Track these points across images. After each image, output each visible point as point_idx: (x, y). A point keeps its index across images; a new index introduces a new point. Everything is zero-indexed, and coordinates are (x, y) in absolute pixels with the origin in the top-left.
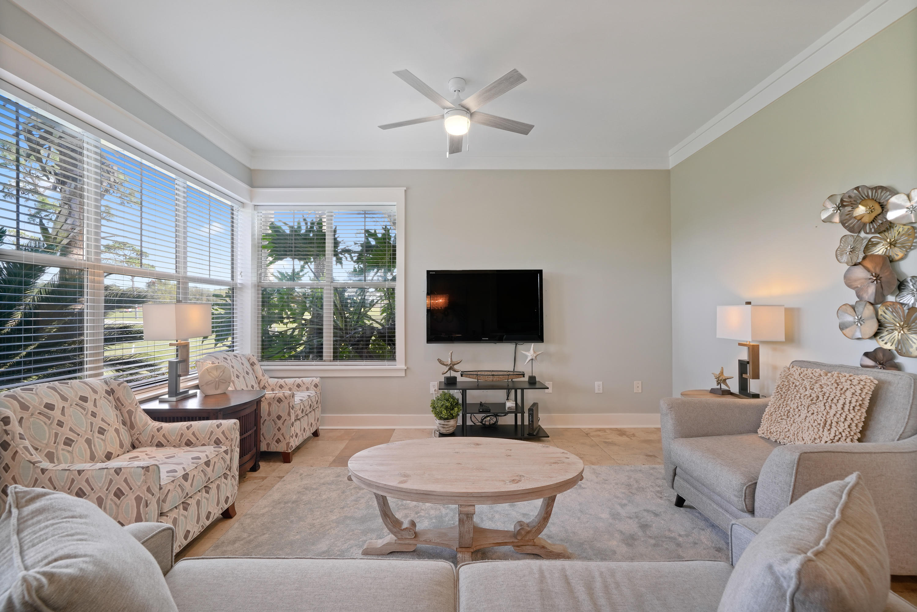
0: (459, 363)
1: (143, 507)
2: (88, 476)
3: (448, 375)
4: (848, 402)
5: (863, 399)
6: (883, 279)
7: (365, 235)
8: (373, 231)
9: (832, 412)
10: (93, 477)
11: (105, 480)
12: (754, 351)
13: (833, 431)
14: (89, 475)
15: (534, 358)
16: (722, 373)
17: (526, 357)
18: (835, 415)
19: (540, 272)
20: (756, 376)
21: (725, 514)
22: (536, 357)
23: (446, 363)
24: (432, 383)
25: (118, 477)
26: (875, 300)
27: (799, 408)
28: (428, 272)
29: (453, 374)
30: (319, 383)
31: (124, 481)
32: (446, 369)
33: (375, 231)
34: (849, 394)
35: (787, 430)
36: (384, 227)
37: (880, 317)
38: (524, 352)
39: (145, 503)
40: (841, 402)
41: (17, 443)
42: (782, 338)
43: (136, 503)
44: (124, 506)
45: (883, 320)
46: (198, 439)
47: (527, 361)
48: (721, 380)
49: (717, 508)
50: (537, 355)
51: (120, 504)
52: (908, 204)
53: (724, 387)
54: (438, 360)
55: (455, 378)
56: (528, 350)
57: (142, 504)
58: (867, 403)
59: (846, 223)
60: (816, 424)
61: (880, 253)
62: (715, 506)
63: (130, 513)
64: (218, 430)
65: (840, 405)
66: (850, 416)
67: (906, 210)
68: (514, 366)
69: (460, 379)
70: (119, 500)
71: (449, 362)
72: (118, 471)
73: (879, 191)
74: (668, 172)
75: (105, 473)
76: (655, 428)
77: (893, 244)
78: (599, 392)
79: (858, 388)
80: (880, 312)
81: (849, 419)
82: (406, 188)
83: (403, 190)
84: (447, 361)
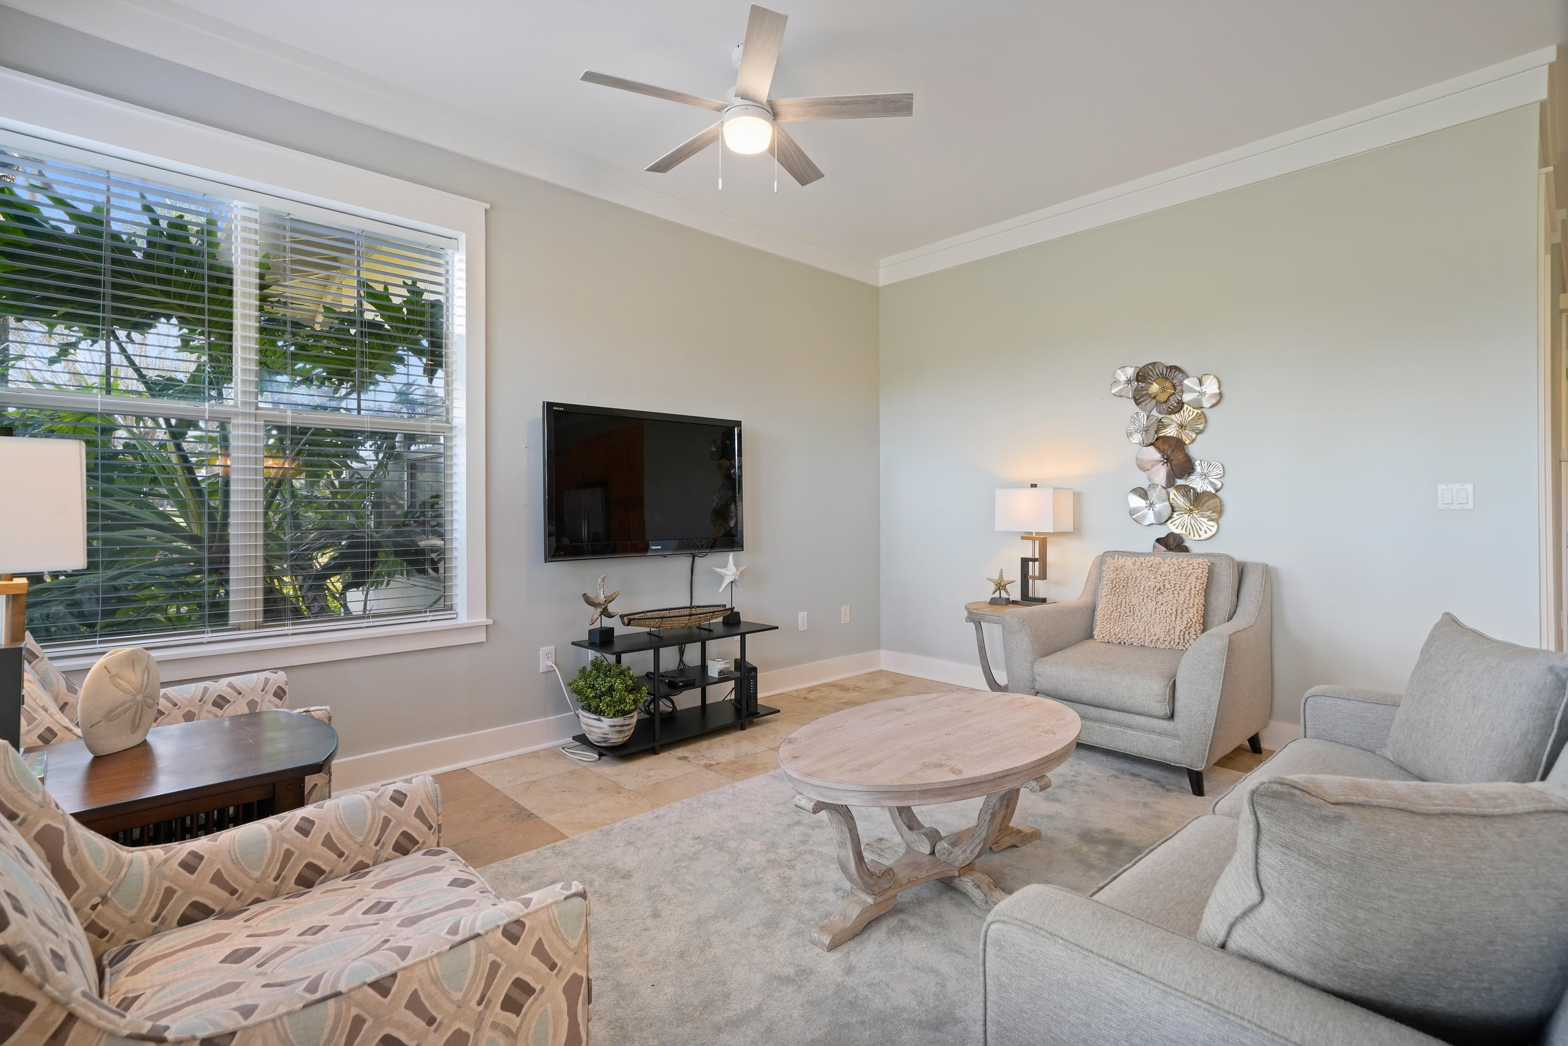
0: (614, 599)
1: (583, 1005)
2: (416, 986)
3: (597, 625)
4: (1193, 586)
6: (1175, 462)
7: (358, 292)
8: (380, 288)
9: (1181, 600)
10: (435, 981)
11: (475, 975)
12: (1041, 544)
13: (1185, 619)
14: (420, 981)
16: (1001, 576)
17: (722, 578)
18: (1184, 602)
19: (738, 424)
20: (1043, 576)
21: (1126, 731)
22: (737, 577)
23: (595, 603)
24: (543, 650)
25: (515, 948)
26: (1167, 485)
27: (1145, 601)
28: (549, 407)
29: (607, 623)
30: (286, 683)
31: (534, 953)
32: (595, 612)
33: (386, 288)
34: (1192, 578)
35: (1135, 627)
36: (409, 282)
37: (1172, 501)
38: (718, 570)
40: (1188, 588)
41: (60, 987)
43: (567, 1000)
44: (533, 1025)
45: (1175, 505)
46: (341, 855)
47: (722, 586)
48: (1000, 586)
49: (1112, 728)
50: (739, 573)
51: (519, 1028)
52: (1198, 389)
53: (1004, 595)
54: (584, 595)
55: (611, 630)
56: (725, 566)
57: (581, 998)
59: (1138, 399)
60: (1168, 614)
61: (1171, 434)
62: (1108, 727)
63: (550, 1037)
64: (402, 809)
65: (1187, 592)
66: (1196, 601)
67: (1198, 394)
68: (691, 598)
69: (620, 630)
70: (518, 1015)
71: (601, 599)
72: (515, 929)
73: (1174, 371)
75: (473, 953)
76: (868, 674)
77: (1181, 426)
78: (804, 629)
80: (1172, 496)
81: (1196, 604)
82: (488, 206)
83: (479, 208)
84: (597, 597)
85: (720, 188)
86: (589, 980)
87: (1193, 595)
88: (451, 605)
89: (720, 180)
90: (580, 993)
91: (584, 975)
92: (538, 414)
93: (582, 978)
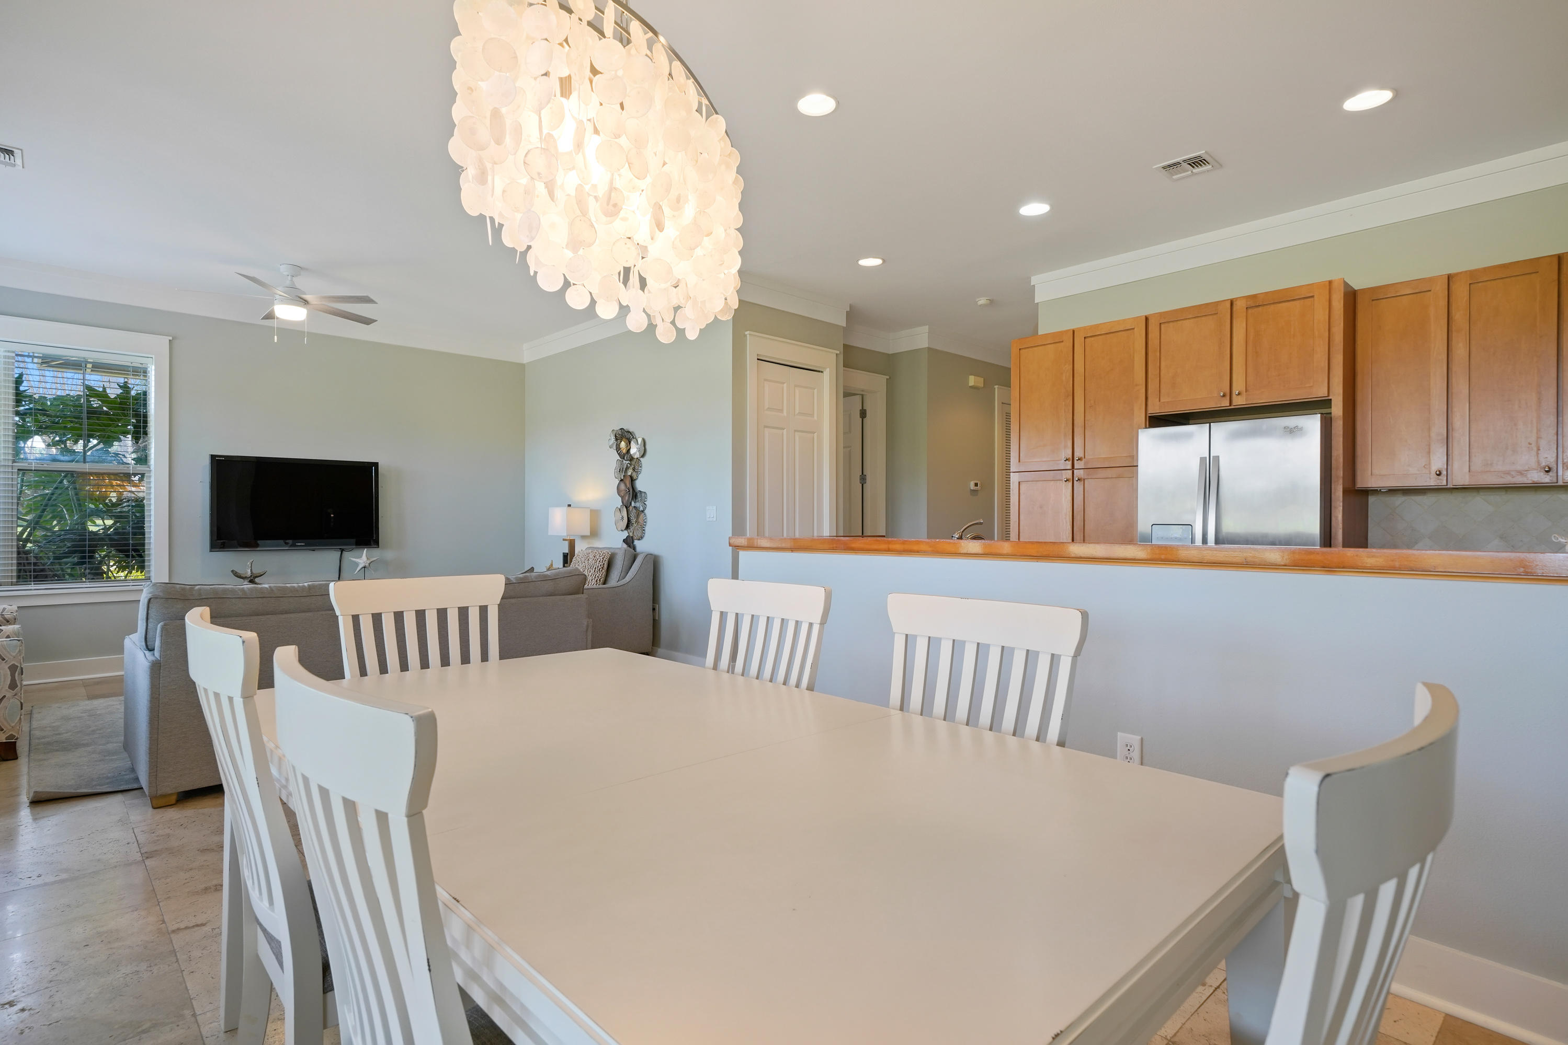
0: (262, 575)
1: (19, 674)
5: (604, 564)
7: (82, 390)
8: (99, 389)
12: (572, 544)
15: (367, 565)
17: (357, 564)
19: (376, 464)
22: (370, 564)
23: (244, 576)
28: (213, 457)
33: (104, 388)
37: (629, 516)
38: (354, 559)
39: (20, 671)
42: (589, 534)
45: (630, 518)
47: (358, 570)
50: (371, 562)
54: (232, 571)
56: (360, 557)
57: (17, 672)
58: (606, 566)
67: (636, 449)
68: (339, 577)
71: (249, 573)
73: (629, 434)
74: (522, 366)
77: (634, 469)
79: (602, 557)
82: (171, 338)
83: (165, 340)
84: (246, 573)
85: (276, 341)
86: (22, 669)
87: (596, 572)
88: (150, 576)
89: (276, 337)
90: (16, 670)
91: (19, 666)
92: (207, 462)
93: (18, 666)
